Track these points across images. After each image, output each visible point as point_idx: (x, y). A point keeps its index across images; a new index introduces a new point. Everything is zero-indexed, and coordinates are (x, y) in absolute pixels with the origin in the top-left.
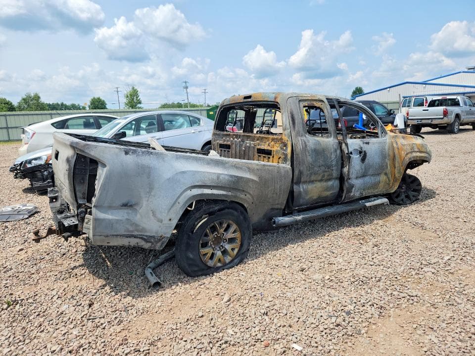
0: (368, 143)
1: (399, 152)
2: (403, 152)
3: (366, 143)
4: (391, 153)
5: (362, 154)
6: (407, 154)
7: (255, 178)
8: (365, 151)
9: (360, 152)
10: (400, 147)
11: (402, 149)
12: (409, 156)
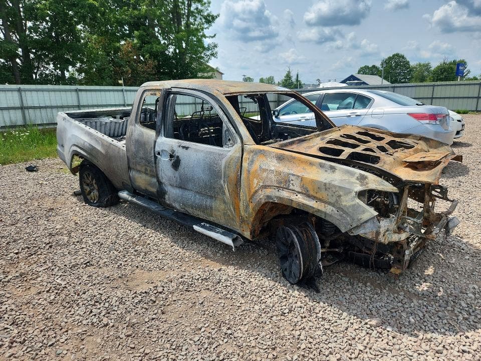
0: (187, 148)
1: (248, 177)
2: (255, 181)
3: (183, 147)
4: (232, 175)
5: (173, 160)
6: (265, 187)
7: (103, 151)
8: (178, 157)
9: (171, 156)
10: (252, 171)
11: (257, 176)
12: (268, 192)
